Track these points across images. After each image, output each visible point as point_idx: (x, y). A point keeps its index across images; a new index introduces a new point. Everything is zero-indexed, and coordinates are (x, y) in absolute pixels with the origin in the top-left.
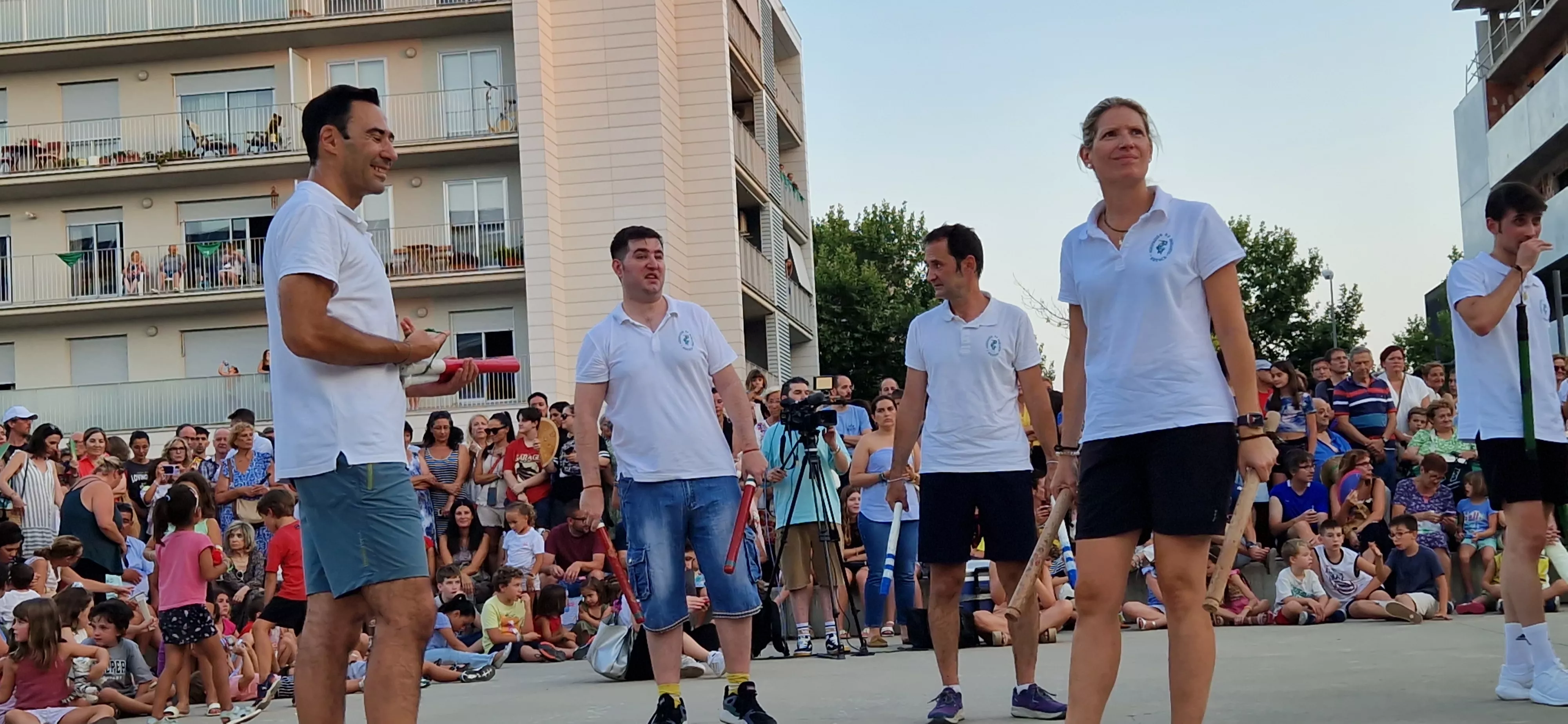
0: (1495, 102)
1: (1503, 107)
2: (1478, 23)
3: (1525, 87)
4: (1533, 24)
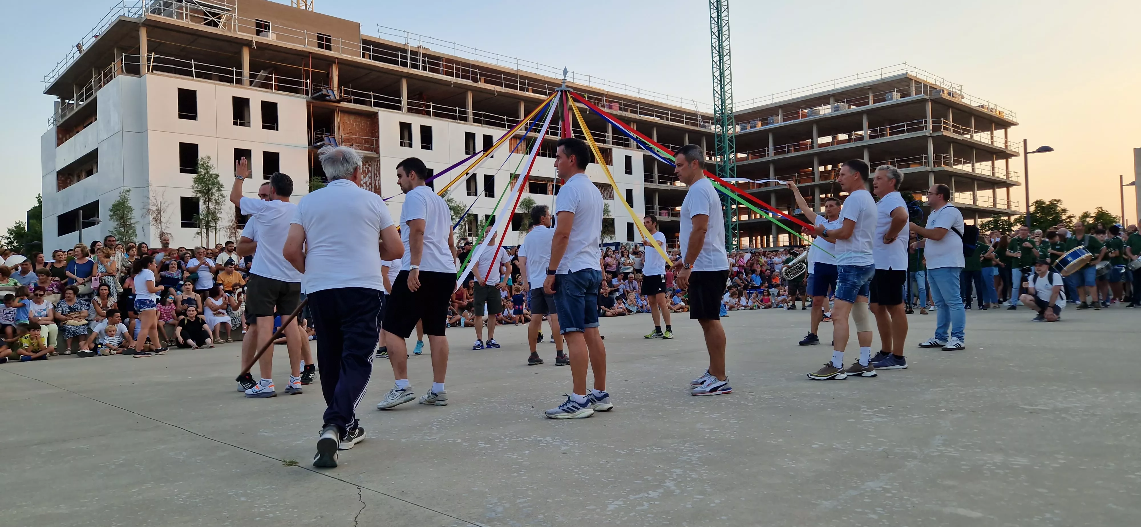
0: (60, 136)
1: (64, 139)
2: (55, 102)
3: (74, 133)
4: (79, 108)
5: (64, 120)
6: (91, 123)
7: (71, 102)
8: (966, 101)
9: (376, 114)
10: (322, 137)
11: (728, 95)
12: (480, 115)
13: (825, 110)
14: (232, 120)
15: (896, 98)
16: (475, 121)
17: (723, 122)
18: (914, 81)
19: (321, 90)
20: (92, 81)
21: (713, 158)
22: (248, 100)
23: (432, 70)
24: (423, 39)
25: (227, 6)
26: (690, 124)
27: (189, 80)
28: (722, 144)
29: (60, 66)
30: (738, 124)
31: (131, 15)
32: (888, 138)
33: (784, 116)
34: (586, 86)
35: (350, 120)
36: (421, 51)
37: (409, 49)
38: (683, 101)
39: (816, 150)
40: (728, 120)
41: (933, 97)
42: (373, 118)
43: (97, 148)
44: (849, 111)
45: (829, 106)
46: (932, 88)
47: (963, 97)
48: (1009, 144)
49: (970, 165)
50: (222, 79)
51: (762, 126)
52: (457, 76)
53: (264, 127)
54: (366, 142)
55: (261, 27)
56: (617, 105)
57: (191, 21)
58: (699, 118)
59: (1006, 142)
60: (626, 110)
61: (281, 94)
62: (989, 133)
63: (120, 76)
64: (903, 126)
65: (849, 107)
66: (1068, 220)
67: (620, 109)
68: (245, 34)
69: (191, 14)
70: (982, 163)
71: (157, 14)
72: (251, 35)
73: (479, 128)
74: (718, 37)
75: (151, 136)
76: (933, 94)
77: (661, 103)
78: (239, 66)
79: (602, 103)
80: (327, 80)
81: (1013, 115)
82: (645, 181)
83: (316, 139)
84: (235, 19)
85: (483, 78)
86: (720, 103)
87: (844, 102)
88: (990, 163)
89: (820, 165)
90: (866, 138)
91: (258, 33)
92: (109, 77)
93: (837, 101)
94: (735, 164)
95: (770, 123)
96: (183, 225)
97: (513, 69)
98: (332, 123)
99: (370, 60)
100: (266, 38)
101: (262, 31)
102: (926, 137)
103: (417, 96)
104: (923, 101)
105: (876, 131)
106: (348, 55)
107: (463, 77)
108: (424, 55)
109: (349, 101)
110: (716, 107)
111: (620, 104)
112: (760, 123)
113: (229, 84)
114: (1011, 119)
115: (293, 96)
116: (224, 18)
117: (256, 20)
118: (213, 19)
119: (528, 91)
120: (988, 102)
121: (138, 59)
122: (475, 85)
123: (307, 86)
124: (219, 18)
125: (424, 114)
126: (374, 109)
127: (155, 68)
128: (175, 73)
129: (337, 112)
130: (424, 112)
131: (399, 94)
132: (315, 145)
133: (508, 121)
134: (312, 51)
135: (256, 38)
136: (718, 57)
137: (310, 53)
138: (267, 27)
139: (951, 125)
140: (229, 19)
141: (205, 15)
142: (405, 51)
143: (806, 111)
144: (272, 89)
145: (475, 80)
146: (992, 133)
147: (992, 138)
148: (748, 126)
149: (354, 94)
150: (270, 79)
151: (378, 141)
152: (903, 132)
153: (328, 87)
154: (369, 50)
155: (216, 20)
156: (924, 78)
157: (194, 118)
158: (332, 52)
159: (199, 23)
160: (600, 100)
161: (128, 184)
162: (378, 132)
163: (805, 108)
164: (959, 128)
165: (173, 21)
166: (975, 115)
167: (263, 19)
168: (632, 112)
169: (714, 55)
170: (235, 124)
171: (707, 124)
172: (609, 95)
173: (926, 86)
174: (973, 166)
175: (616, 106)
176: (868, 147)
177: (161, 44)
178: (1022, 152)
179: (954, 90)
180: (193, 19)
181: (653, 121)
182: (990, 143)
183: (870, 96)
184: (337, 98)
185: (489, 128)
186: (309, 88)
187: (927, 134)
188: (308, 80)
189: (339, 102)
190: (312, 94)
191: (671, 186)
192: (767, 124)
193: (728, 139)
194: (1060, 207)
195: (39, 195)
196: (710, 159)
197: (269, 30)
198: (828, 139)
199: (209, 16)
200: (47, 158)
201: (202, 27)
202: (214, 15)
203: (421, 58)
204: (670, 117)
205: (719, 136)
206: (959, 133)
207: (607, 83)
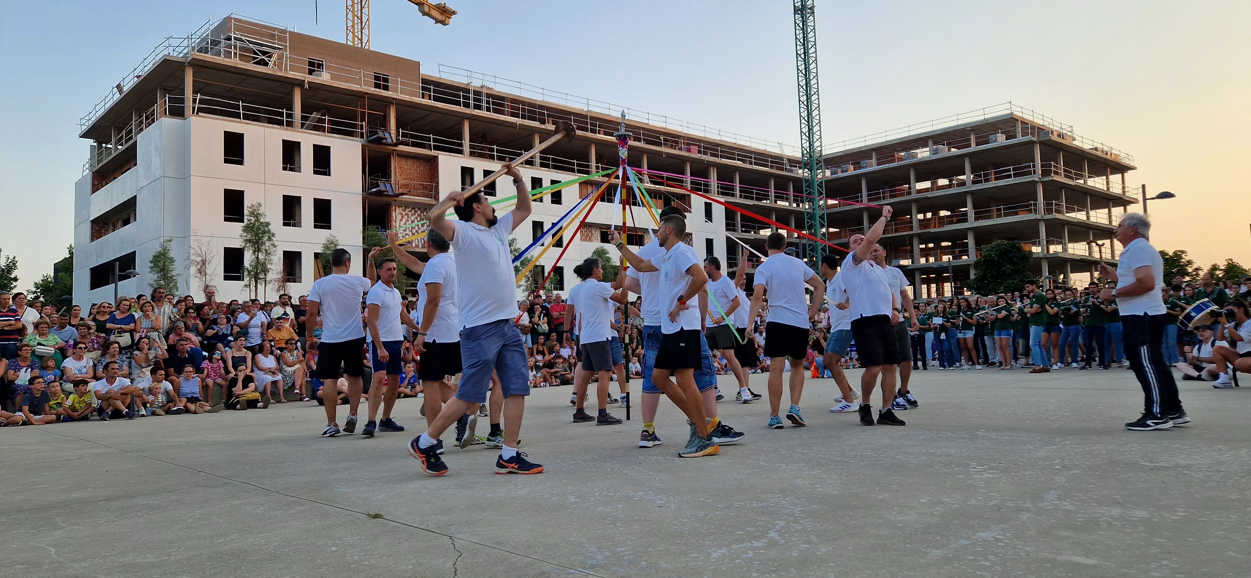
0: (96, 183)
1: (100, 186)
2: (91, 146)
3: (110, 180)
4: (118, 152)
5: (100, 165)
6: (129, 169)
7: (109, 146)
8: (1077, 143)
9: (436, 158)
10: (378, 183)
11: (816, 137)
12: (548, 159)
13: (923, 154)
14: (281, 165)
15: (1001, 140)
16: (542, 165)
17: (811, 166)
18: (1020, 122)
19: (377, 133)
20: (132, 124)
21: (801, 205)
22: (299, 143)
23: (496, 111)
24: (487, 78)
25: (278, 44)
26: (775, 167)
27: (236, 122)
28: (811, 190)
29: (97, 108)
30: (828, 169)
31: (175, 54)
32: (992, 184)
33: (878, 159)
34: (662, 128)
35: (407, 165)
36: (485, 91)
37: (472, 88)
38: (768, 143)
39: (914, 196)
40: (817, 164)
41: (1041, 139)
42: (433, 162)
43: (136, 196)
44: (950, 154)
45: (928, 149)
46: (1040, 130)
47: (1074, 139)
48: (1127, 189)
49: (1085, 213)
50: (271, 121)
51: (854, 170)
52: (524, 117)
53: (315, 172)
54: (425, 188)
55: (314, 67)
56: (696, 148)
57: (240, 60)
58: (785, 162)
59: (1124, 188)
60: (705, 153)
61: (335, 137)
62: (1104, 177)
63: (163, 119)
64: (1009, 170)
65: (949, 150)
66: (1195, 273)
67: (699, 152)
68: (297, 74)
69: (240, 52)
70: (1097, 211)
71: (204, 53)
72: (304, 75)
73: (546, 172)
74: (806, 75)
75: (195, 182)
76: (1041, 136)
77: (743, 146)
78: (290, 107)
79: (680, 145)
80: (384, 122)
81: (1131, 158)
82: (727, 230)
83: (371, 185)
84: (287, 58)
85: (551, 119)
86: (808, 145)
87: (944, 145)
88: (1106, 210)
89: (919, 212)
90: (969, 183)
91: (311, 72)
92: (151, 120)
93: (935, 143)
94: (825, 212)
95: (863, 167)
96: (226, 278)
97: (583, 110)
98: (389, 168)
99: (430, 101)
100: (319, 78)
101: (314, 71)
102: (1034, 183)
103: (480, 139)
104: (1032, 143)
105: (980, 176)
106: (406, 95)
107: (530, 118)
108: (488, 95)
109: (407, 144)
110: (803, 149)
111: (699, 147)
112: (852, 167)
113: (279, 127)
114: (1128, 162)
115: (348, 139)
116: (275, 57)
117: (309, 58)
118: (263, 57)
119: (599, 133)
120: (1102, 144)
121: (182, 101)
122: (543, 126)
123: (362, 129)
124: (270, 57)
125: (487, 158)
126: (434, 153)
127: (200, 110)
128: (221, 115)
129: (393, 156)
130: (487, 156)
131: (461, 138)
132: (370, 191)
133: (578, 165)
134: (368, 92)
135: (308, 78)
136: (805, 97)
137: (366, 93)
138: (320, 66)
139: (1063, 170)
140: (280, 58)
141: (255, 53)
142: (467, 91)
143: (902, 154)
144: (325, 132)
145: (543, 122)
146: (1107, 178)
147: (1108, 183)
148: (839, 170)
149: (412, 136)
150: (323, 121)
151: (437, 187)
152: (1009, 176)
153: (385, 130)
154: (429, 90)
155: (266, 59)
156: (1031, 118)
157: (241, 163)
158: (390, 93)
159: (248, 62)
160: (677, 142)
161: (168, 235)
162: (437, 177)
163: (902, 151)
164: (1071, 173)
165: (221, 60)
166: (1088, 158)
167: (316, 58)
168: (713, 155)
169: (801, 94)
170: (285, 169)
171: (793, 168)
172: (688, 137)
173: (1033, 128)
174: (1088, 213)
175: (694, 148)
176: (972, 193)
177: (207, 84)
178: (1140, 198)
179: (1064, 132)
180: (242, 57)
181: (735, 165)
182: (1106, 189)
183: (973, 138)
184: (394, 141)
185: (557, 172)
186: (364, 130)
187: (1036, 179)
188: (364, 123)
189: (396, 145)
190: (367, 137)
191: (755, 235)
192: (860, 168)
193: (818, 185)
194: (1185, 258)
195: (71, 245)
196: (798, 205)
197: (323, 69)
198: (927, 184)
199: (259, 55)
200: (81, 205)
201: (251, 67)
202: (264, 53)
203: (484, 98)
204: (753, 161)
205: (807, 181)
206: (1072, 178)
207: (685, 124)
